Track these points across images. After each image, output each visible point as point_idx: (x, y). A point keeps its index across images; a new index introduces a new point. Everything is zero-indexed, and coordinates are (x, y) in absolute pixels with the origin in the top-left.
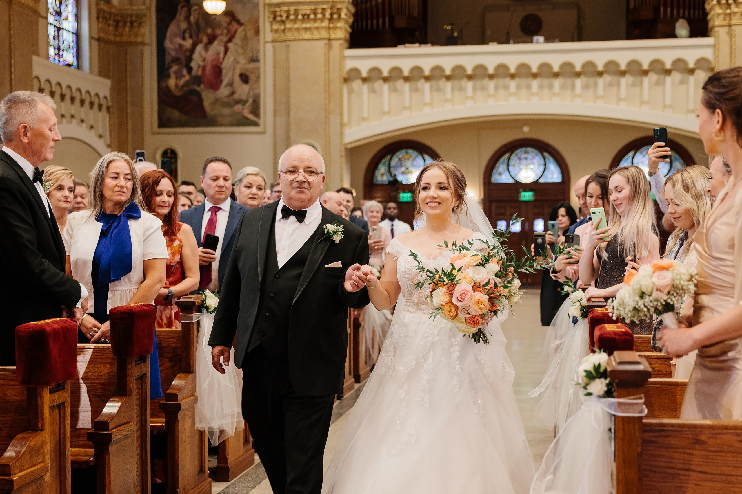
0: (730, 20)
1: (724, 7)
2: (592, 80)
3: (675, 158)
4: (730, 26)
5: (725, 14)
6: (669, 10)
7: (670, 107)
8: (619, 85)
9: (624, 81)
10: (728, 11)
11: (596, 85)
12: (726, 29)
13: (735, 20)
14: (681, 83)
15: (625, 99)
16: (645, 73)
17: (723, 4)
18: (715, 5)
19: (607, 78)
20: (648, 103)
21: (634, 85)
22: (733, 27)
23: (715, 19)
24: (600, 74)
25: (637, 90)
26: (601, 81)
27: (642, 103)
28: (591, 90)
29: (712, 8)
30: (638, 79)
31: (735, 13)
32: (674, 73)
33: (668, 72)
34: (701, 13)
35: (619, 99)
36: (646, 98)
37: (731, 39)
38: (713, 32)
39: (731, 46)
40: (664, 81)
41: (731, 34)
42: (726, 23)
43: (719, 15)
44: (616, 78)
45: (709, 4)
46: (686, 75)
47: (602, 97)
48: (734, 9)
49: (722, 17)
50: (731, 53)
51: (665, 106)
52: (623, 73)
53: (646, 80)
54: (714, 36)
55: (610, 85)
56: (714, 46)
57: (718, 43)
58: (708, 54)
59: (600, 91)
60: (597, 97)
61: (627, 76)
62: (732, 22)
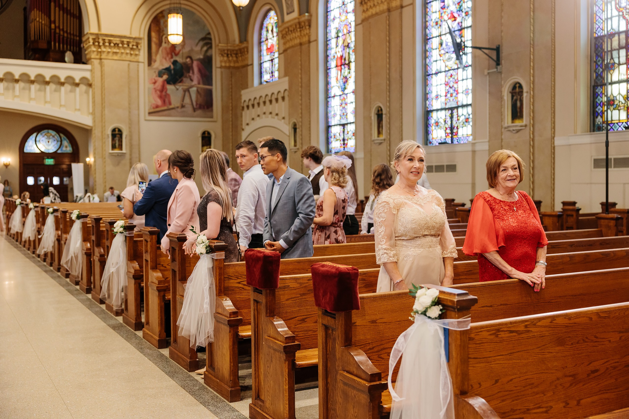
0: (101, 55)
1: (97, 47)
2: (11, 85)
3: (64, 138)
4: (101, 59)
5: (98, 52)
6: (57, 44)
7: (64, 106)
8: (30, 89)
9: (34, 87)
10: (100, 50)
11: (14, 88)
12: (98, 61)
13: (103, 56)
14: (71, 91)
15: (34, 99)
16: (48, 83)
17: (96, 45)
18: (91, 45)
19: (21, 84)
20: (49, 102)
21: (40, 90)
22: (103, 60)
23: (92, 54)
24: (17, 81)
25: (42, 93)
26: (17, 86)
27: (46, 102)
28: (11, 91)
29: (89, 47)
30: (43, 87)
31: (104, 52)
32: (66, 85)
33: (62, 84)
34: (78, 49)
35: (30, 99)
36: (48, 99)
37: (101, 67)
38: (90, 62)
39: (102, 72)
40: (60, 89)
41: (101, 64)
42: (98, 57)
43: (94, 51)
44: (27, 85)
45: (86, 44)
46: (74, 87)
47: (18, 97)
48: (103, 49)
49: (95, 53)
50: (102, 76)
51: (61, 106)
52: (32, 82)
53: (48, 88)
54: (91, 64)
55: (24, 89)
56: (91, 71)
57: (94, 69)
58: (87, 75)
59: (17, 92)
60: (15, 96)
61: (35, 84)
62: (102, 57)
